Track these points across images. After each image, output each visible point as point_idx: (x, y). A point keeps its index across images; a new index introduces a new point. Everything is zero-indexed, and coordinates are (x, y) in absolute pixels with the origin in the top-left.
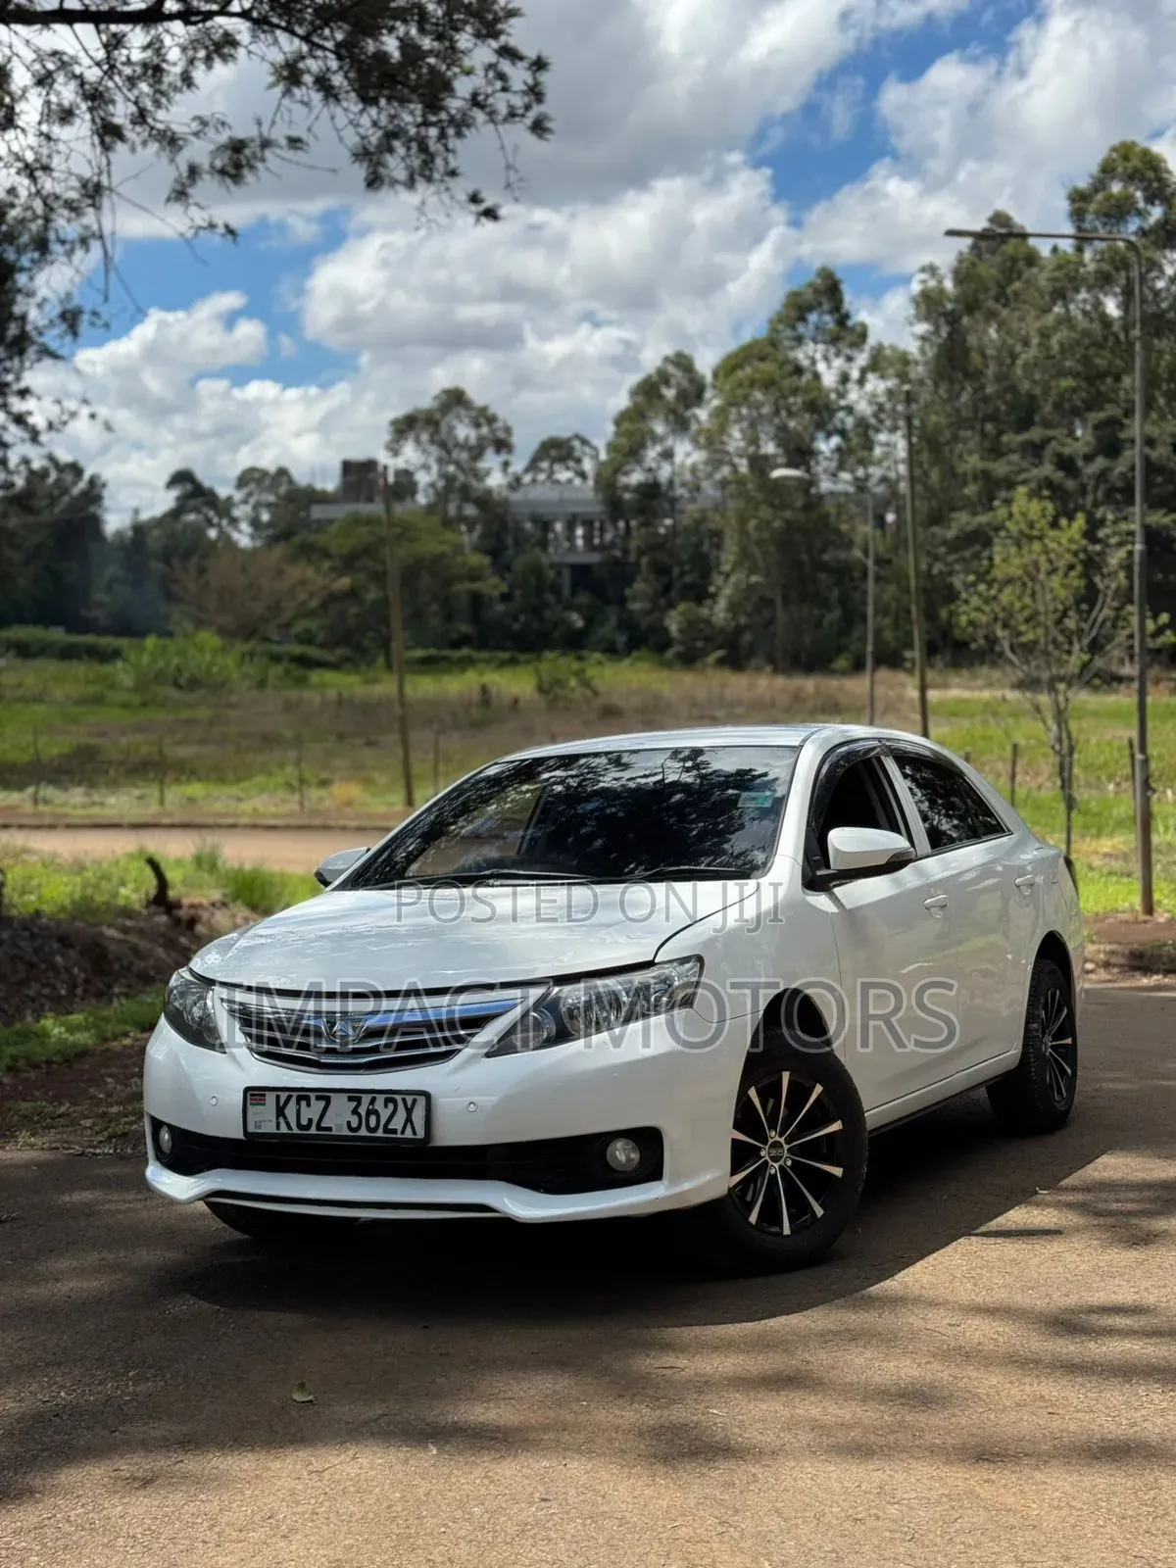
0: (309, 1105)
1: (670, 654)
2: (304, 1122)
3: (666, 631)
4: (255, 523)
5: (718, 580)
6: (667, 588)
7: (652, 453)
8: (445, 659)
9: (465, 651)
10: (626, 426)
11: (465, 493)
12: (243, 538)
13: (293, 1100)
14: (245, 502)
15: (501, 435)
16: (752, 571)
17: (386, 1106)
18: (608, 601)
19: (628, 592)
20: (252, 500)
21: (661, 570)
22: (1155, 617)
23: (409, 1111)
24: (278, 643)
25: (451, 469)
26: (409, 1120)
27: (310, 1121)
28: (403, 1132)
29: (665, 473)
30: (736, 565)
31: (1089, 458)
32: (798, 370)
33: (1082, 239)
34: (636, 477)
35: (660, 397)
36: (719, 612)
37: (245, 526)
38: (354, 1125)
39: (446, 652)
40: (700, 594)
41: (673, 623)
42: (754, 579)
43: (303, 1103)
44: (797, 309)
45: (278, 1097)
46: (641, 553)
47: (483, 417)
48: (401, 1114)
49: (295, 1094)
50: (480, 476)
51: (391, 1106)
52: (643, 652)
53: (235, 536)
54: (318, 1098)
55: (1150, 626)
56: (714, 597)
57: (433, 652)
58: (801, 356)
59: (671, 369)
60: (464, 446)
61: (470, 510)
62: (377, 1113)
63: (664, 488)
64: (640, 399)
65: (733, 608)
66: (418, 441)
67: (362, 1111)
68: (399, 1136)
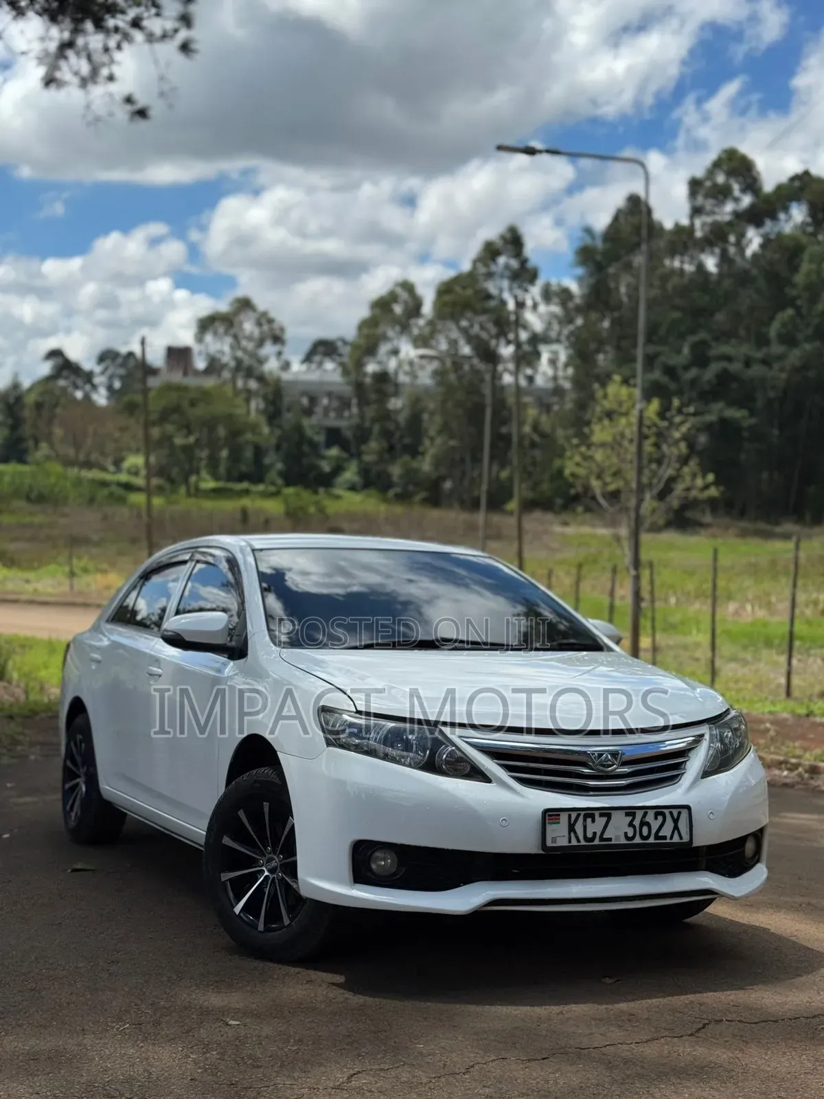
0: (593, 821)
1: (391, 493)
2: (590, 835)
3: (389, 476)
4: (110, 388)
5: (427, 442)
6: (391, 448)
7: (384, 349)
8: (230, 490)
9: (245, 485)
10: (366, 331)
11: (249, 373)
12: (101, 398)
13: (581, 819)
14: (103, 373)
15: (278, 332)
16: (451, 437)
17: (656, 818)
18: (352, 456)
19: (363, 448)
20: (109, 372)
21: (386, 434)
22: (704, 476)
23: (676, 821)
24: (114, 473)
25: (240, 354)
26: (676, 828)
27: (595, 834)
28: (671, 838)
29: (392, 364)
30: (440, 432)
31: (686, 368)
32: (489, 297)
33: (696, 211)
34: (371, 368)
35: (391, 310)
36: (426, 465)
37: (103, 391)
38: (630, 835)
39: (230, 485)
40: (414, 451)
41: (396, 471)
42: (452, 443)
43: (589, 820)
44: (491, 252)
45: (570, 816)
46: (374, 420)
47: (264, 319)
48: (669, 825)
49: (583, 813)
50: (261, 361)
51: (660, 818)
52: (373, 492)
53: (95, 397)
54: (601, 815)
55: (699, 482)
56: (423, 454)
57: (221, 484)
58: (491, 287)
59: (399, 291)
60: (250, 338)
61: (253, 384)
62: (648, 825)
63: (392, 376)
64: (378, 311)
65: (437, 463)
66: (215, 333)
67: (637, 823)
68: (668, 841)
